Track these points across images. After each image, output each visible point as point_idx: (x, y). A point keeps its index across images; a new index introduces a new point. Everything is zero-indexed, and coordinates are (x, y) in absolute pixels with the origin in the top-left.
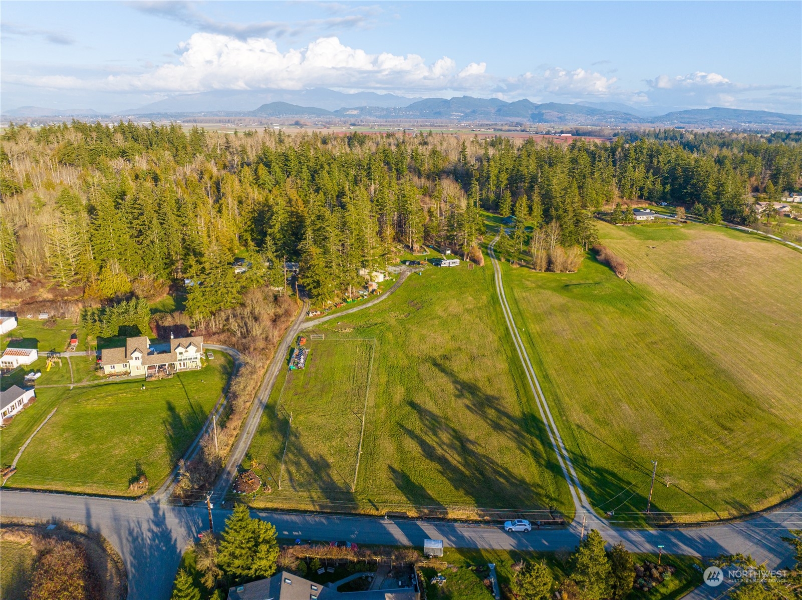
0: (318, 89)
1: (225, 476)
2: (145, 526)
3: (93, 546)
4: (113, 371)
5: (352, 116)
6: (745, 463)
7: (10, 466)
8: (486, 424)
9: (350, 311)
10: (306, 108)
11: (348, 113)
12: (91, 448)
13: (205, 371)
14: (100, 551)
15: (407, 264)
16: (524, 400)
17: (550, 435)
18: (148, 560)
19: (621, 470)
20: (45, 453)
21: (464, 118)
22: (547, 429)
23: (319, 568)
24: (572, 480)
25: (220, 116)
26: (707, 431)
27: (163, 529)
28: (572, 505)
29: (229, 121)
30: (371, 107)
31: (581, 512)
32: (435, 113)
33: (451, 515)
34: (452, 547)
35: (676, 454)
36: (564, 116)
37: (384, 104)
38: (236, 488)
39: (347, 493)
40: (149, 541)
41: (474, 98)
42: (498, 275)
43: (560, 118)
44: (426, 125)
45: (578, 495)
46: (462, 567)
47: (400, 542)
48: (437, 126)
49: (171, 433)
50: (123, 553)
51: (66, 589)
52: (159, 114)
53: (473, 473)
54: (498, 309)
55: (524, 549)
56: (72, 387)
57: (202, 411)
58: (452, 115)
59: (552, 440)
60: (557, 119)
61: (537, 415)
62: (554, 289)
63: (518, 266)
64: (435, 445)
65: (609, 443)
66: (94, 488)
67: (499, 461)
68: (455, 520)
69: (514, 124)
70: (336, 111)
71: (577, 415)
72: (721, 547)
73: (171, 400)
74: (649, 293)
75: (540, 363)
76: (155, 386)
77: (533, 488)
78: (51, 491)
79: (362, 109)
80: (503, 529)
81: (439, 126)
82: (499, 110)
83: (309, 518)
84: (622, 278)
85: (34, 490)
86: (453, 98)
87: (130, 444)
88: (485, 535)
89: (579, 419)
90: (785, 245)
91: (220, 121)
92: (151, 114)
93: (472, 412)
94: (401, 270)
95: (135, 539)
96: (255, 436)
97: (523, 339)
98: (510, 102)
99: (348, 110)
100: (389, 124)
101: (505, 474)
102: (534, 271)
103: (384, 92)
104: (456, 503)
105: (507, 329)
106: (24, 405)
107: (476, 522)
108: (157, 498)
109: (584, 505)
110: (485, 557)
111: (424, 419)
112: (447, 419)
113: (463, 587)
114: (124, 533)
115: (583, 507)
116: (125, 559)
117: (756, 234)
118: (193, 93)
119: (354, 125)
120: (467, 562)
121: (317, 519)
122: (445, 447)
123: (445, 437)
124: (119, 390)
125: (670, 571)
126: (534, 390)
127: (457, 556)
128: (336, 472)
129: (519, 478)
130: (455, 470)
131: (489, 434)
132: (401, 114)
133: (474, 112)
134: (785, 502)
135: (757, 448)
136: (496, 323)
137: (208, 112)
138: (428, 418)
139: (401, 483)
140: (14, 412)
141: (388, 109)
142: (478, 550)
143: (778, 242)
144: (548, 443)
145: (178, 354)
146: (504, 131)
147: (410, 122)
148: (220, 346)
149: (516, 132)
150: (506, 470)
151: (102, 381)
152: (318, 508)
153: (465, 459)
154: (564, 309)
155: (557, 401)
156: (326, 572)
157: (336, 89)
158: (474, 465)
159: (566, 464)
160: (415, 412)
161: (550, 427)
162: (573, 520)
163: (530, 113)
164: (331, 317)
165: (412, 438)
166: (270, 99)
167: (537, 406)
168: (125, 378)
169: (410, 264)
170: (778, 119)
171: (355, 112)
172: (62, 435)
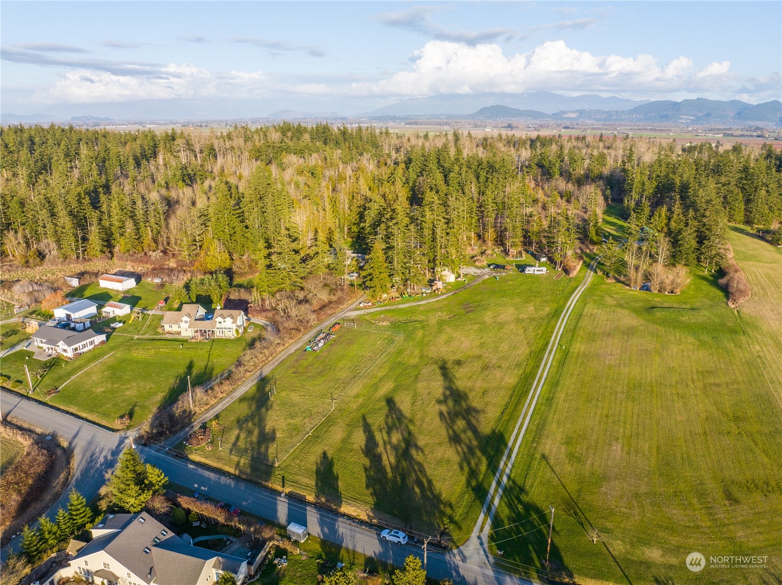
0: (541, 93)
1: (187, 429)
2: (104, 453)
3: (63, 459)
4: (170, 330)
5: (570, 119)
7: (57, 389)
8: (445, 433)
9: (401, 306)
10: (524, 111)
11: (566, 116)
12: (115, 386)
13: (237, 340)
14: (65, 463)
15: (492, 267)
17: (504, 458)
18: (88, 479)
20: (84, 384)
21: (693, 122)
22: (506, 452)
23: (195, 521)
24: (489, 509)
25: (442, 119)
26: (702, 495)
27: (114, 459)
28: (470, 531)
29: (446, 124)
30: (591, 110)
31: (474, 541)
32: (662, 117)
33: (345, 509)
34: (320, 538)
35: (636, 511)
37: (606, 108)
38: (187, 440)
39: (271, 466)
40: (99, 465)
41: (710, 101)
42: (582, 287)
44: (646, 129)
45: (484, 523)
46: (312, 557)
47: (278, 520)
48: (658, 130)
49: (175, 386)
50: (77, 470)
51: (17, 484)
52: (388, 116)
53: (395, 477)
54: (553, 323)
55: (383, 560)
56: (136, 337)
57: (211, 373)
58: (681, 118)
59: (502, 464)
61: (506, 436)
62: (636, 311)
63: (614, 281)
64: (381, 443)
65: (563, 480)
66: (94, 416)
67: (429, 472)
68: (343, 515)
69: (753, 129)
70: (553, 114)
71: (551, 445)
73: (195, 361)
74: (756, 328)
75: (554, 385)
76: (191, 347)
77: (442, 506)
78: (67, 412)
79: (581, 112)
80: (379, 535)
81: (661, 130)
82: (739, 114)
83: (223, 480)
84: (733, 306)
85: (58, 409)
86: (685, 101)
87: (141, 389)
88: (358, 536)
89: (550, 450)
91: (438, 124)
92: (381, 117)
93: (441, 420)
94: (481, 273)
95: (91, 461)
96: (235, 401)
97: (557, 356)
98: (755, 104)
99: (566, 112)
100: (605, 127)
101: (426, 485)
102: (628, 288)
103: (609, 95)
104: (355, 499)
105: (547, 344)
106: (95, 346)
107: (362, 522)
108: (127, 435)
109: (482, 536)
110: (341, 555)
111: (390, 417)
112: (411, 421)
113: (298, 575)
114: (88, 455)
115: (479, 538)
116: (76, 473)
118: (422, 97)
119: (567, 128)
120: (321, 555)
121: (228, 481)
122: (388, 447)
123: (396, 437)
124: (164, 345)
126: (524, 411)
127: (317, 548)
128: (275, 446)
129: (436, 492)
130: (380, 469)
131: (440, 444)
132: (622, 117)
133: (708, 115)
135: (756, 530)
136: (538, 337)
137: (431, 115)
138: (394, 416)
139: (322, 469)
140: (85, 350)
141: (609, 112)
144: (495, 466)
145: (218, 323)
146: (735, 136)
147: (630, 126)
148: (265, 322)
149: (751, 138)
150: (430, 482)
151: (158, 337)
152: (237, 473)
153: (398, 462)
154: (630, 332)
155: (540, 426)
156: (200, 526)
157: (558, 92)
158: (403, 469)
159: (496, 490)
160: (387, 408)
161: (511, 450)
162: (458, 547)
164: (379, 309)
165: (365, 432)
166: (490, 102)
167: (514, 427)
168: (177, 337)
169: (494, 268)
171: (573, 115)
172: (103, 373)
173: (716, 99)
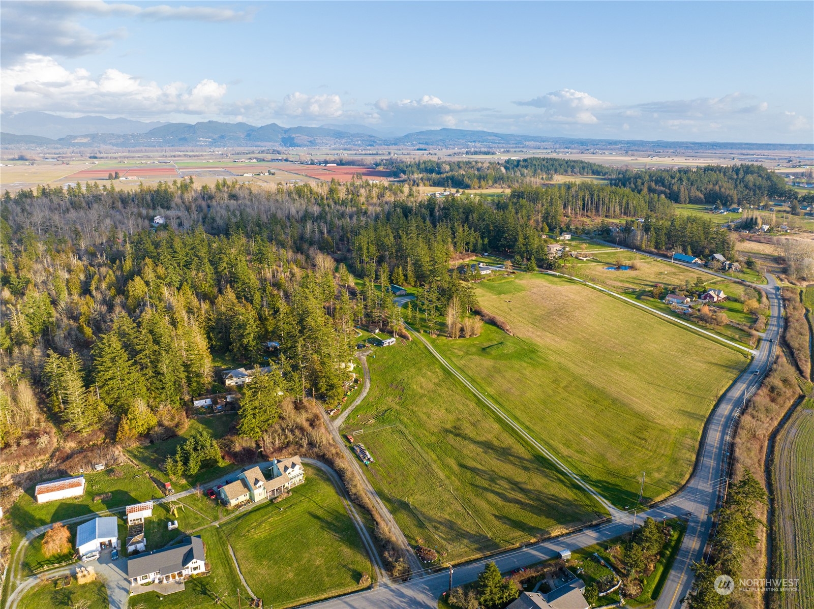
1: (408, 554)
4: (237, 502)
5: (86, 145)
6: (663, 458)
11: (76, 141)
13: (309, 481)
15: (356, 348)
16: (529, 448)
19: (612, 480)
21: (213, 144)
24: (593, 492)
26: (635, 443)
28: (602, 506)
30: (101, 133)
31: (611, 510)
32: (180, 139)
33: (553, 535)
35: (631, 463)
36: (314, 140)
37: (117, 130)
42: (430, 347)
43: (310, 142)
45: (602, 500)
46: (584, 560)
47: (543, 558)
53: (538, 503)
56: (217, 524)
58: (199, 141)
59: (564, 470)
60: (308, 143)
61: (544, 457)
62: (478, 354)
63: (436, 336)
64: (503, 492)
65: (594, 465)
68: (558, 537)
70: (60, 140)
72: (681, 509)
75: (517, 419)
76: (288, 505)
77: (576, 503)
79: (92, 136)
82: (248, 135)
84: (511, 335)
86: (198, 123)
88: (579, 539)
89: (568, 453)
90: (586, 285)
93: (504, 462)
97: (492, 401)
98: (260, 126)
99: (76, 137)
102: (450, 338)
104: (549, 526)
107: (569, 534)
108: (383, 583)
109: (609, 506)
110: (589, 551)
113: (593, 570)
117: (563, 277)
119: (95, 157)
120: (584, 557)
122: (509, 491)
123: (503, 484)
124: (264, 516)
125: (670, 529)
126: (528, 439)
127: (578, 555)
128: (468, 530)
131: (526, 475)
132: (141, 141)
133: (222, 137)
134: (692, 476)
135: (664, 447)
136: (464, 392)
141: (124, 136)
142: (582, 549)
143: (581, 283)
153: (527, 496)
154: (497, 370)
158: (534, 498)
159: (582, 483)
160: (471, 472)
162: (611, 516)
163: (280, 137)
164: (347, 412)
165: (489, 492)
167: (540, 451)
170: (495, 138)
171: (85, 140)
173: (225, 122)
